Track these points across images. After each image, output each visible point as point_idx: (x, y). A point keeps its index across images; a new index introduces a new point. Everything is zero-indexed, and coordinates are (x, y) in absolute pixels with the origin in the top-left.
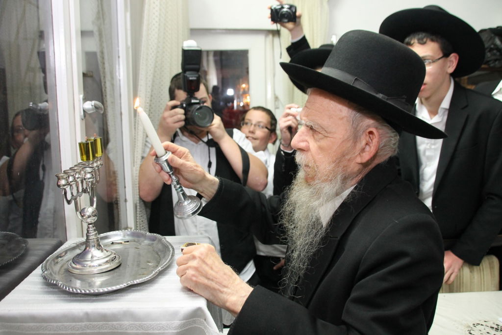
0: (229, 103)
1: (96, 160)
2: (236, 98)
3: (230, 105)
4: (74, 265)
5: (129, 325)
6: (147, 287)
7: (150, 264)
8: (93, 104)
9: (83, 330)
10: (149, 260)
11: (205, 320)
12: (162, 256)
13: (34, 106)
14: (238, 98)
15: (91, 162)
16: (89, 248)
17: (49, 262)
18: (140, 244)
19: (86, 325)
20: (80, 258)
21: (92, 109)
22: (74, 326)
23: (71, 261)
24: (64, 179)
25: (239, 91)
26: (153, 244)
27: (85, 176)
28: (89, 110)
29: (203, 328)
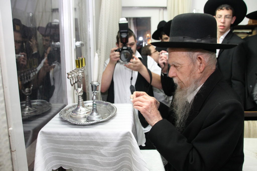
0: (141, 43)
1: (82, 68)
2: (144, 41)
3: (141, 44)
4: (72, 114)
5: (98, 138)
6: (105, 123)
7: (106, 115)
8: (80, 43)
9: (79, 139)
10: (105, 113)
11: (131, 137)
12: (111, 111)
13: (54, 44)
14: (145, 41)
15: (81, 69)
16: (79, 106)
17: (62, 112)
18: (101, 106)
19: (79, 137)
20: (75, 111)
21: (80, 45)
22: (75, 138)
23: (71, 112)
24: (70, 75)
25: (145, 38)
26: (106, 106)
27: (79, 74)
28: (78, 46)
29: (130, 141)
